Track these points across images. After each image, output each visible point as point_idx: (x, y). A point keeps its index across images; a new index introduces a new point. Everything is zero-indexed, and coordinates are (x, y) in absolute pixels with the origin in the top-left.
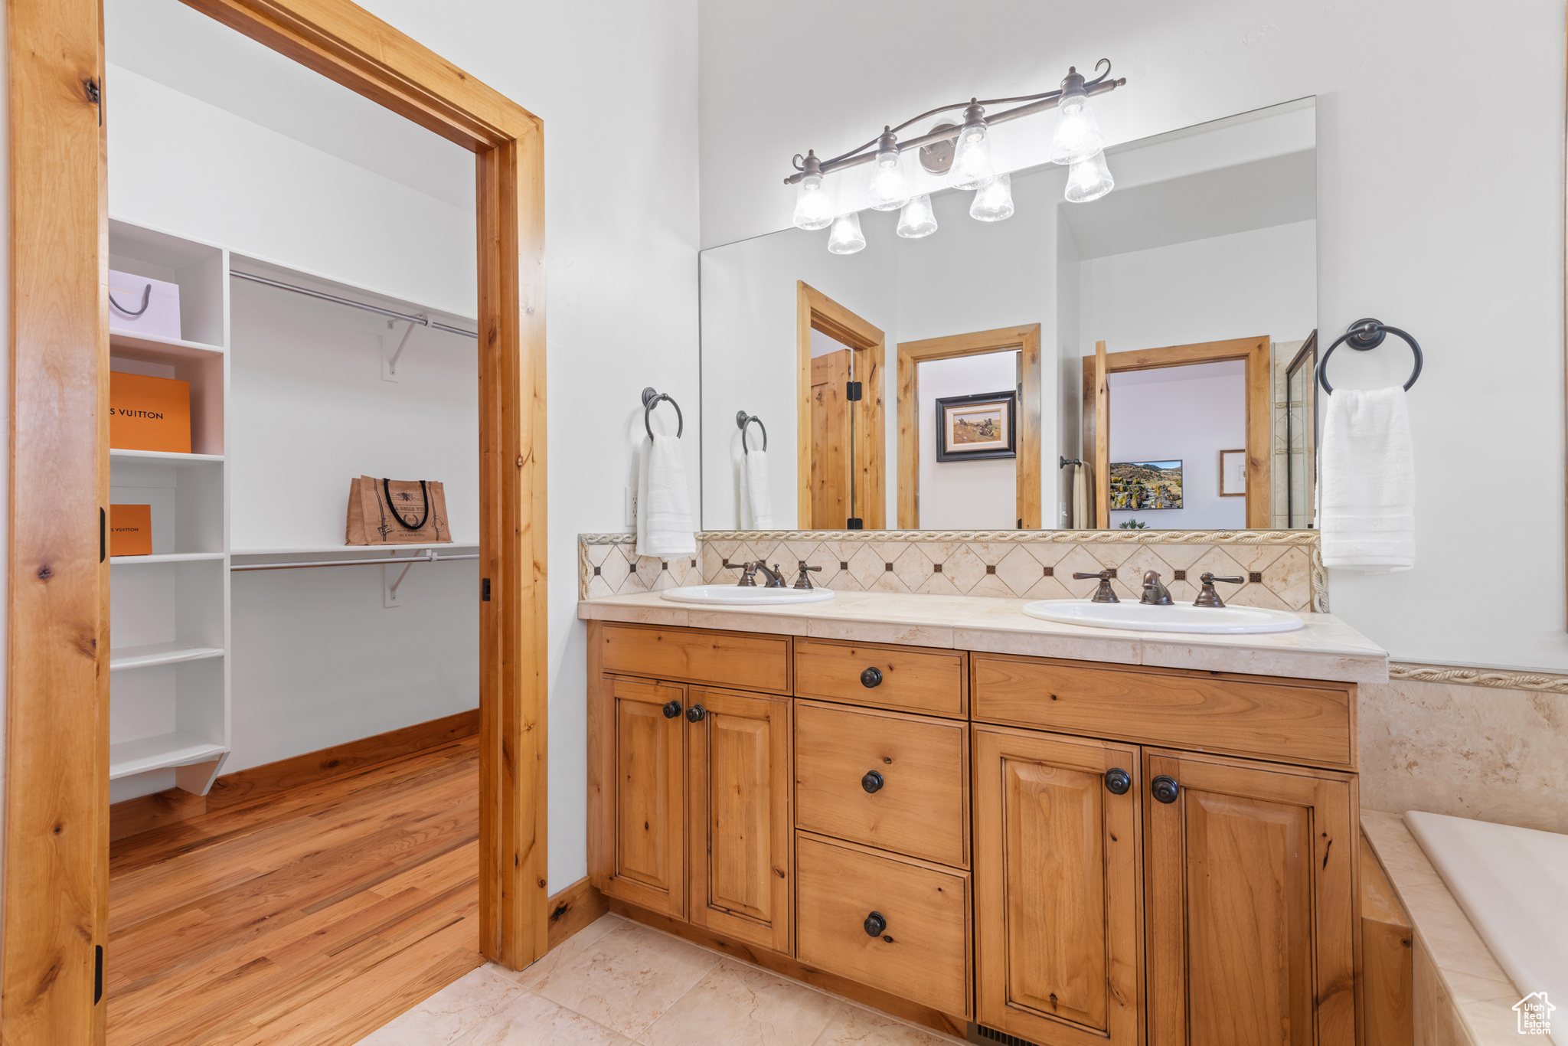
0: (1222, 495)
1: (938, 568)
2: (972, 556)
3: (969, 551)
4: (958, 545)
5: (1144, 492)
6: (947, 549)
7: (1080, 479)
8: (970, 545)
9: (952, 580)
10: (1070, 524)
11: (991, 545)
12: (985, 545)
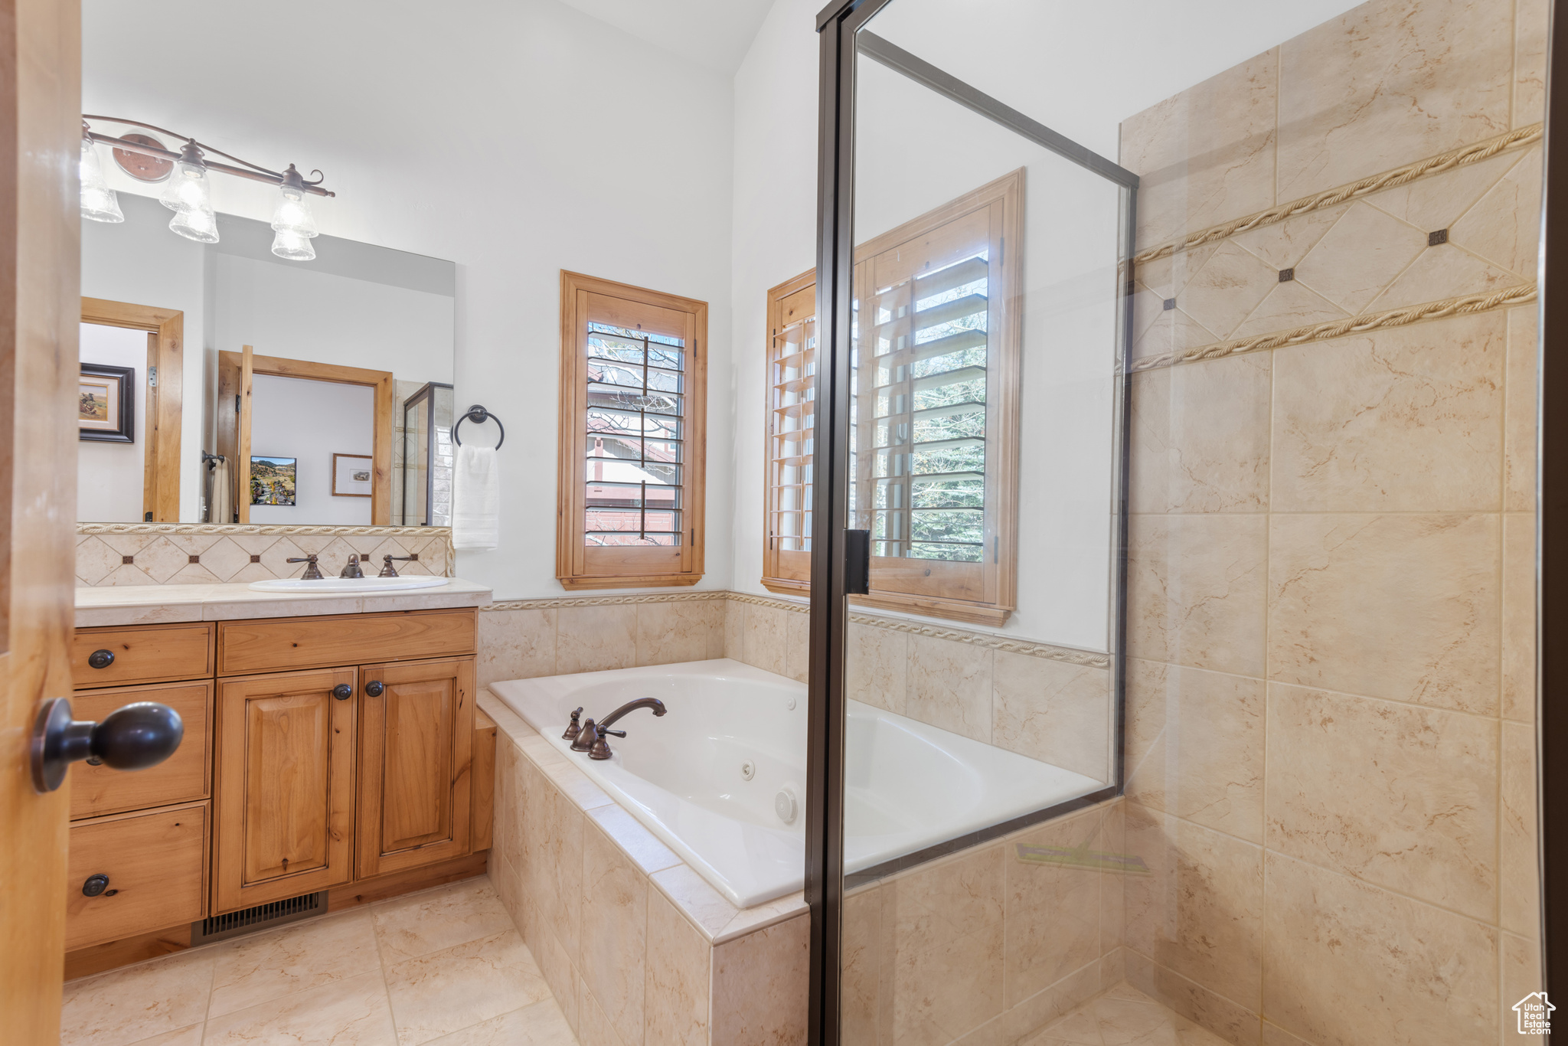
0: (334, 494)
1: (128, 560)
2: (172, 548)
3: (169, 542)
4: (155, 537)
5: (260, 488)
6: (141, 541)
7: (221, 476)
8: (170, 537)
9: (146, 571)
10: (207, 518)
11: (194, 537)
12: (187, 537)
